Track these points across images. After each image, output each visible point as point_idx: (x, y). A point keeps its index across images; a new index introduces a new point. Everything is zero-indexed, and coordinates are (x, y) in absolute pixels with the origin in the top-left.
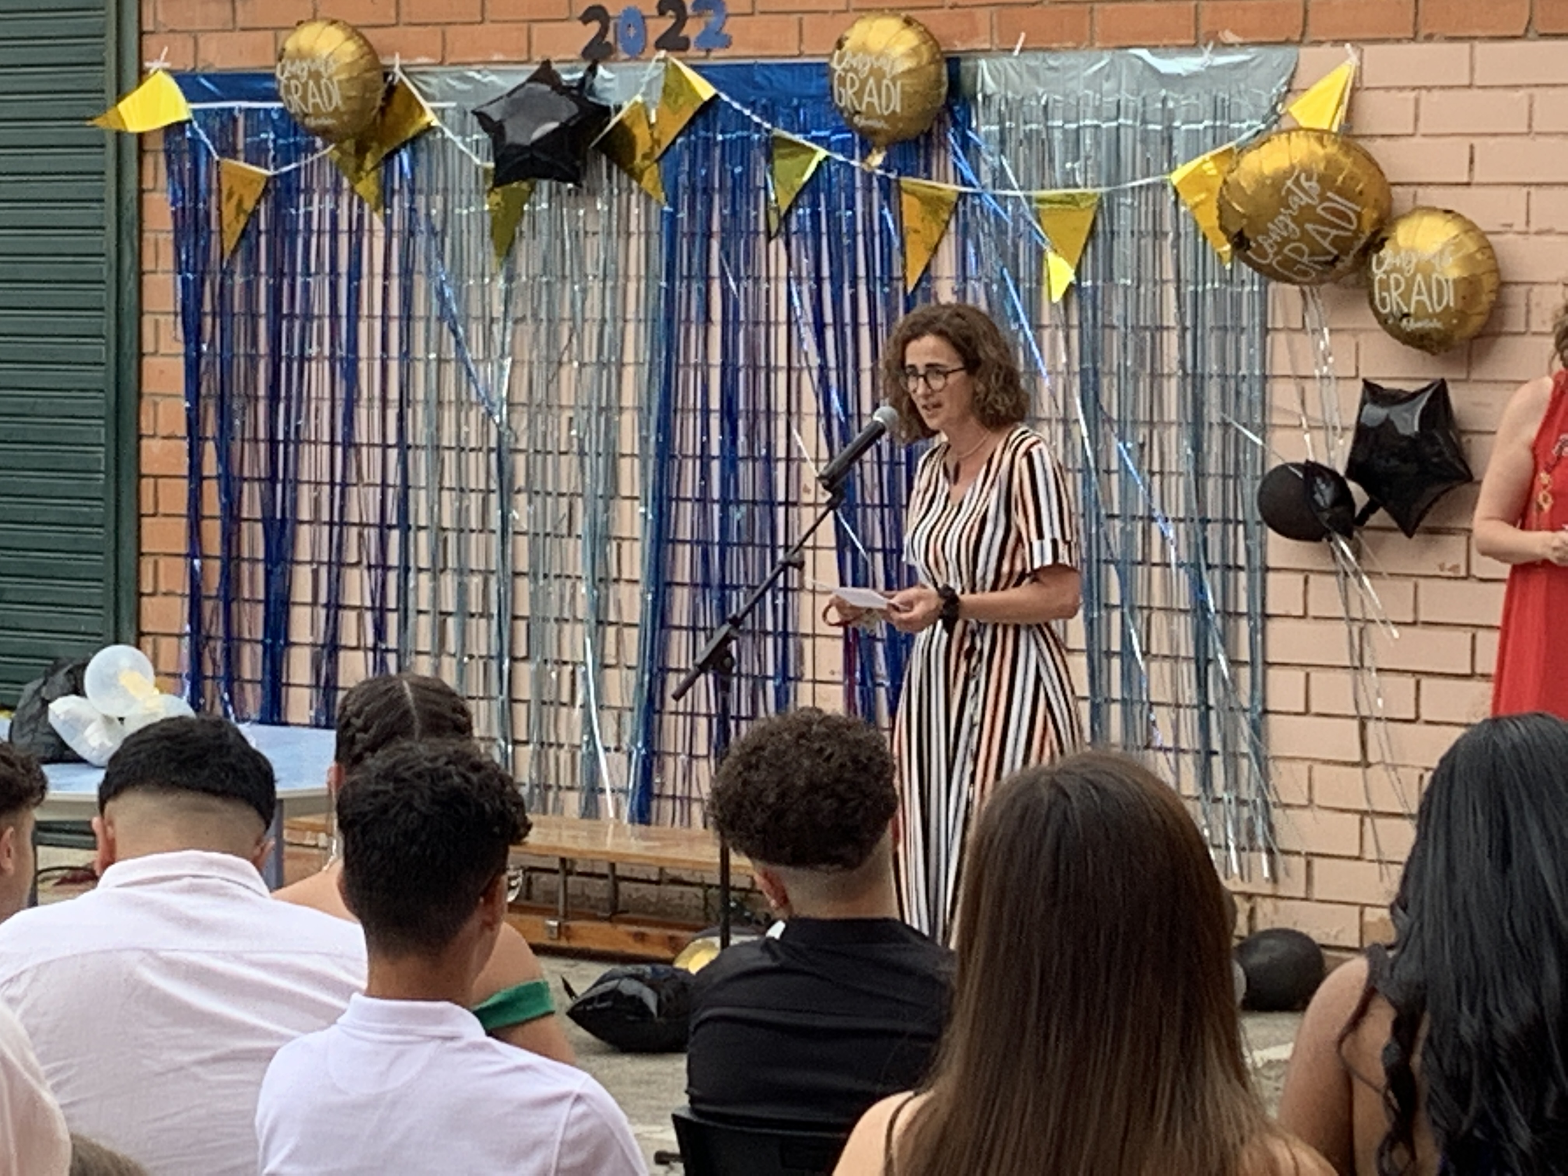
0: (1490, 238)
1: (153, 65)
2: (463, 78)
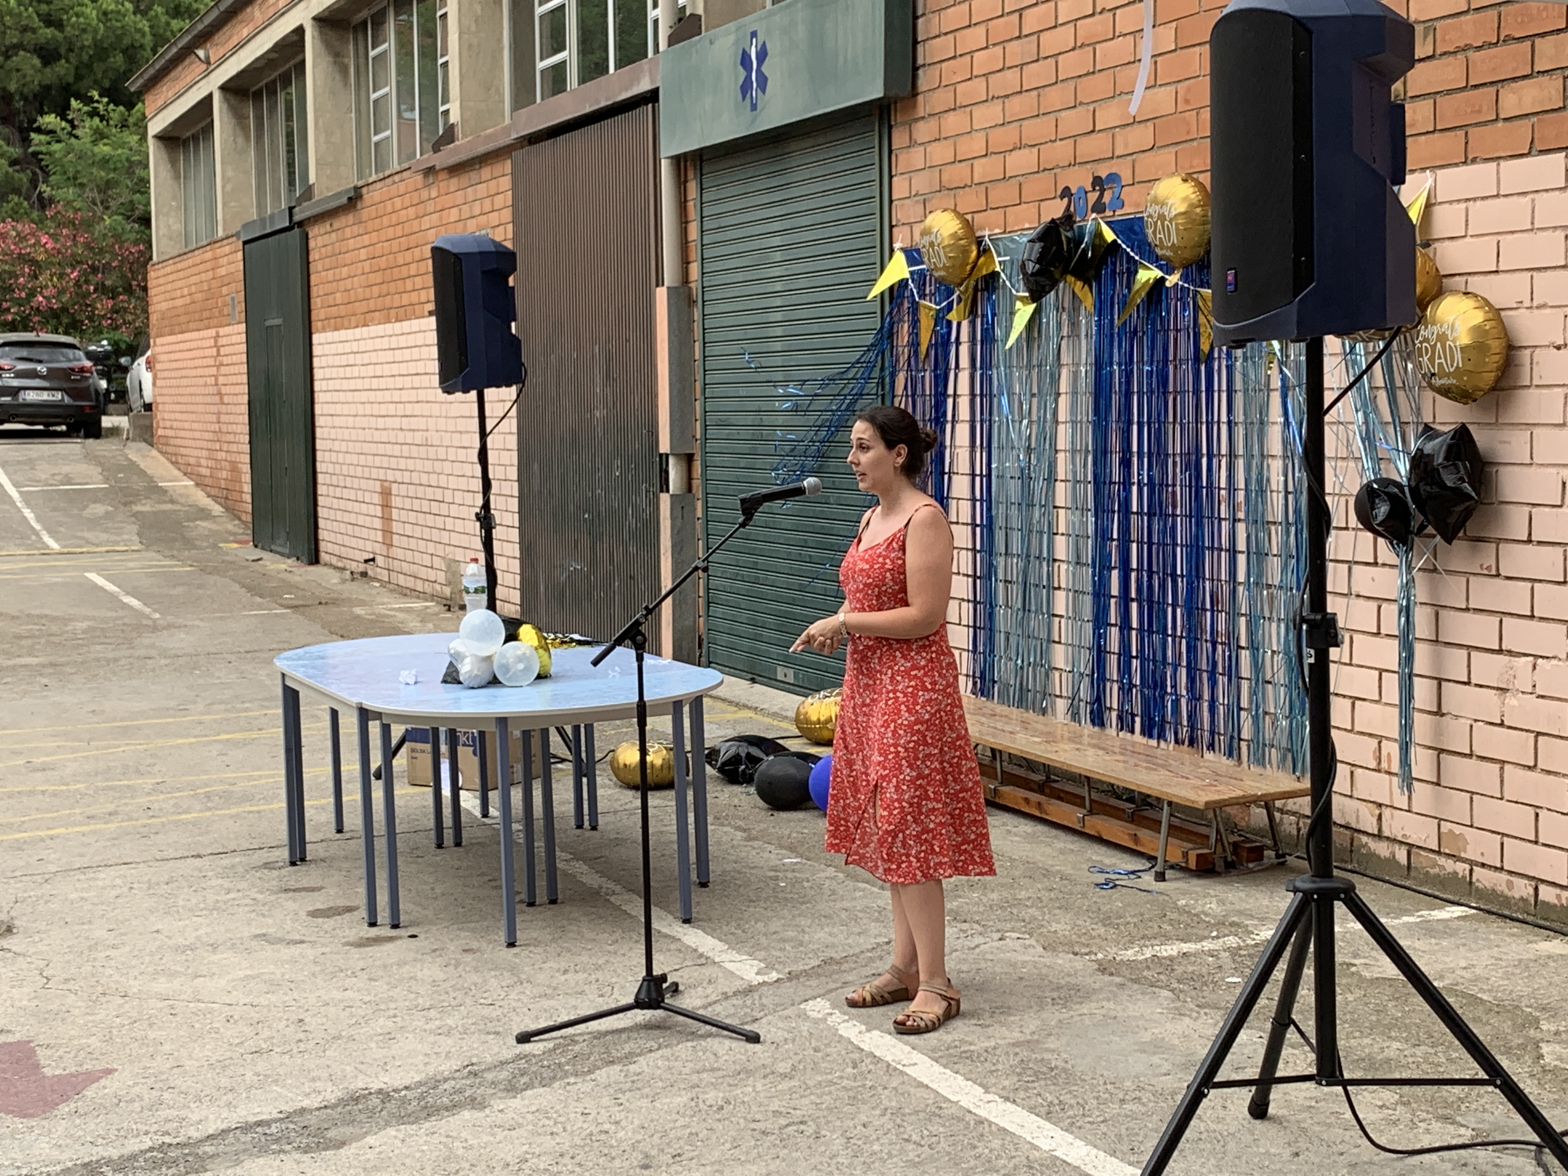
0: (1503, 314)
1: (897, 245)
2: (1012, 240)
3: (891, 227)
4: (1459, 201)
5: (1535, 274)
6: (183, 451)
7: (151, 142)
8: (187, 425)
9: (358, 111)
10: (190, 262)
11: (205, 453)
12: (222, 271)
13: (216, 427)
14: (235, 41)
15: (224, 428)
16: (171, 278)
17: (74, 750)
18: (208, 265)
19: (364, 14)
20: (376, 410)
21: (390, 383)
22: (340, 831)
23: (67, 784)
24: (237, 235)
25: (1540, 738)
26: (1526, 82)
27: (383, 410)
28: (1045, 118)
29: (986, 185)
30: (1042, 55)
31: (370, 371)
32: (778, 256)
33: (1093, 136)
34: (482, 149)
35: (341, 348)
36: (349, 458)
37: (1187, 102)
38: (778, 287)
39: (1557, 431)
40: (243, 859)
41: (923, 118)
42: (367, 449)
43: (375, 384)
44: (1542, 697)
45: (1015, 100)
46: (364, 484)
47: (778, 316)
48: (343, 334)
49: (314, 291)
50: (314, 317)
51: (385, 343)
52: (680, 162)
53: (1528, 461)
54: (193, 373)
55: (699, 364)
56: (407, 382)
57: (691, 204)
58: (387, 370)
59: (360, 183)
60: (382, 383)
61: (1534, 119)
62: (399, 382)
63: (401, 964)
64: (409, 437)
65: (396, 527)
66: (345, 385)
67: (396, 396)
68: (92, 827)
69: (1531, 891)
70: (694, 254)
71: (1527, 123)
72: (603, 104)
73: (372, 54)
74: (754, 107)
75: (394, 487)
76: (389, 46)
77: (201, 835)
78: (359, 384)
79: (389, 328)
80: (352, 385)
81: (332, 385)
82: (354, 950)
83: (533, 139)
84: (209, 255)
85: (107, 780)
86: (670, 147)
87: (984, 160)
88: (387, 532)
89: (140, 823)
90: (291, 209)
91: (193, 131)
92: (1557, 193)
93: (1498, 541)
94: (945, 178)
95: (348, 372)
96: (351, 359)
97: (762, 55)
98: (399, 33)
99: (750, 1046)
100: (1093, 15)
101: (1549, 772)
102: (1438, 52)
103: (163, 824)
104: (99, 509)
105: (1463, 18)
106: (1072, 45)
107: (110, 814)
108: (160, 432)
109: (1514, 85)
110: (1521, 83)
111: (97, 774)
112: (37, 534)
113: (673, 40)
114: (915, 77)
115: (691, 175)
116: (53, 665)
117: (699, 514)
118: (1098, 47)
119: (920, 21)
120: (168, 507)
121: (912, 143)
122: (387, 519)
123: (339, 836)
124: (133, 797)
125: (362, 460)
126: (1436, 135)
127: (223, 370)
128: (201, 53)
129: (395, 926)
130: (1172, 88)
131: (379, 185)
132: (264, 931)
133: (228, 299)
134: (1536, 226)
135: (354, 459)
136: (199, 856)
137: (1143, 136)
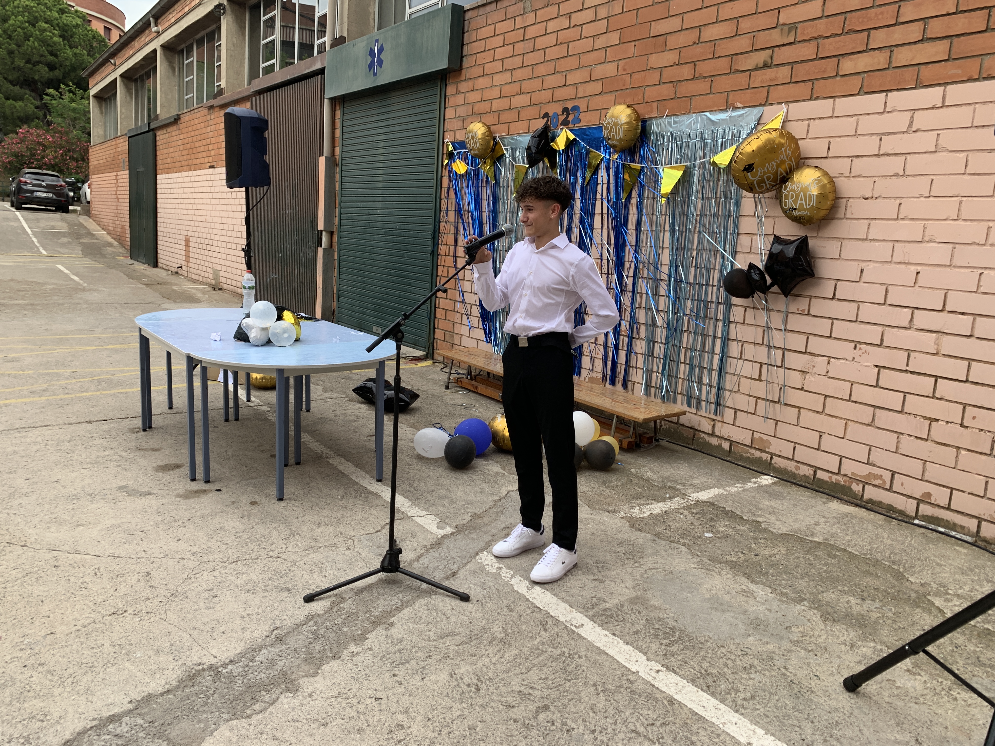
0: (834, 179)
1: (446, 141)
2: (513, 139)
3: (444, 132)
4: (803, 120)
5: (854, 159)
6: (102, 220)
7: (91, 98)
8: (104, 210)
9: (179, 86)
10: (106, 146)
11: (111, 221)
12: (119, 149)
13: (116, 211)
14: (126, 56)
15: (119, 212)
16: (98, 152)
17: (32, 350)
18: (113, 147)
19: (183, 46)
20: (184, 206)
21: (190, 196)
22: (171, 408)
23: (24, 371)
24: (126, 135)
25: (828, 399)
26: (860, 55)
27: (187, 207)
28: (537, 79)
29: (499, 112)
30: (536, 48)
31: (182, 190)
32: (382, 144)
33: (565, 88)
34: (236, 97)
35: (169, 181)
36: (171, 226)
37: (624, 70)
38: (381, 158)
39: (860, 242)
40: (116, 425)
41: (464, 80)
42: (179, 222)
43: (184, 196)
44: (832, 378)
45: (519, 71)
46: (178, 236)
47: (381, 172)
48: (170, 175)
49: (158, 158)
50: (158, 167)
51: (188, 179)
52: (334, 101)
53: (838, 257)
54: (106, 189)
55: (338, 193)
56: (198, 195)
57: (337, 121)
58: (189, 190)
59: (180, 113)
60: (187, 196)
61: (863, 75)
62: (194, 195)
63: (214, 514)
64: (198, 218)
65: (191, 255)
66: (171, 196)
67: (193, 201)
68: (31, 399)
69: (812, 473)
70: (338, 142)
71: (860, 77)
72: (296, 76)
73: (186, 62)
74: (375, 74)
75: (191, 238)
76: (194, 58)
77: (93, 407)
78: (176, 196)
79: (190, 173)
80: (174, 196)
81: (165, 196)
82: (182, 501)
83: (260, 92)
84: (114, 143)
85: (46, 369)
86: (330, 93)
87: (499, 100)
88: (188, 257)
89: (59, 397)
90: (149, 124)
91: (109, 95)
92: (876, 115)
93: (811, 297)
94: (475, 109)
95: (172, 191)
96: (173, 185)
97: (381, 50)
98: (197, 53)
99: (464, 604)
100: (569, 28)
101: (831, 416)
102: (798, 40)
103: (72, 399)
104: (65, 240)
105: (817, 21)
106: (555, 43)
107: (44, 391)
108: (93, 212)
109: (852, 56)
110: (856, 56)
111: (41, 365)
112: (37, 247)
113: (332, 46)
114: (461, 61)
115: (338, 108)
116: (32, 305)
117: (336, 257)
118: (570, 44)
119: (466, 34)
120: (95, 241)
121: (458, 92)
122: (187, 251)
123: (170, 411)
124: (58, 380)
125: (177, 227)
126: (791, 85)
127: (119, 189)
128: (112, 61)
129: (207, 482)
130: (616, 63)
131: (188, 114)
132: (125, 483)
133: (122, 160)
134: (859, 133)
135: (174, 226)
136: (90, 422)
137: (597, 87)
